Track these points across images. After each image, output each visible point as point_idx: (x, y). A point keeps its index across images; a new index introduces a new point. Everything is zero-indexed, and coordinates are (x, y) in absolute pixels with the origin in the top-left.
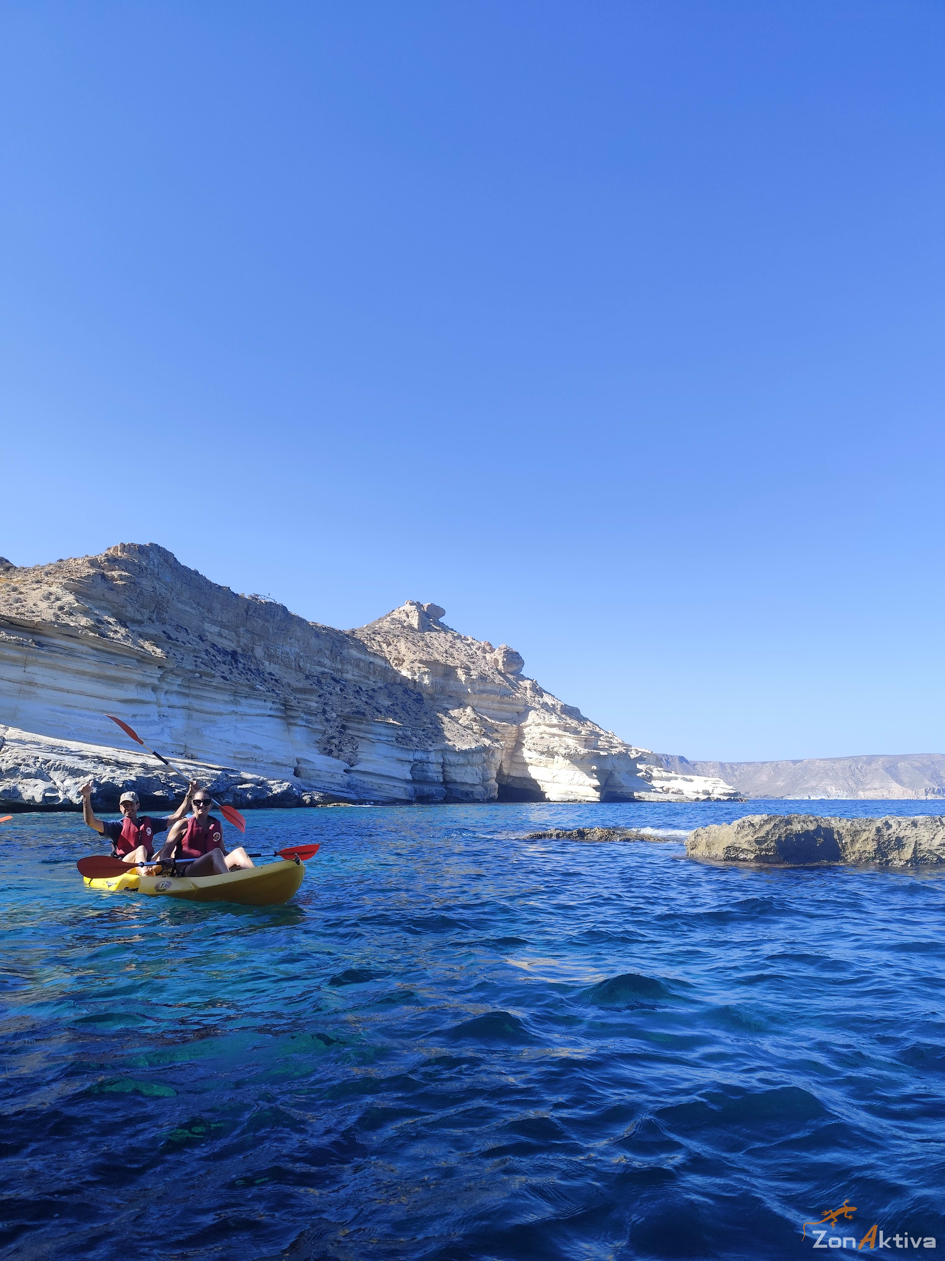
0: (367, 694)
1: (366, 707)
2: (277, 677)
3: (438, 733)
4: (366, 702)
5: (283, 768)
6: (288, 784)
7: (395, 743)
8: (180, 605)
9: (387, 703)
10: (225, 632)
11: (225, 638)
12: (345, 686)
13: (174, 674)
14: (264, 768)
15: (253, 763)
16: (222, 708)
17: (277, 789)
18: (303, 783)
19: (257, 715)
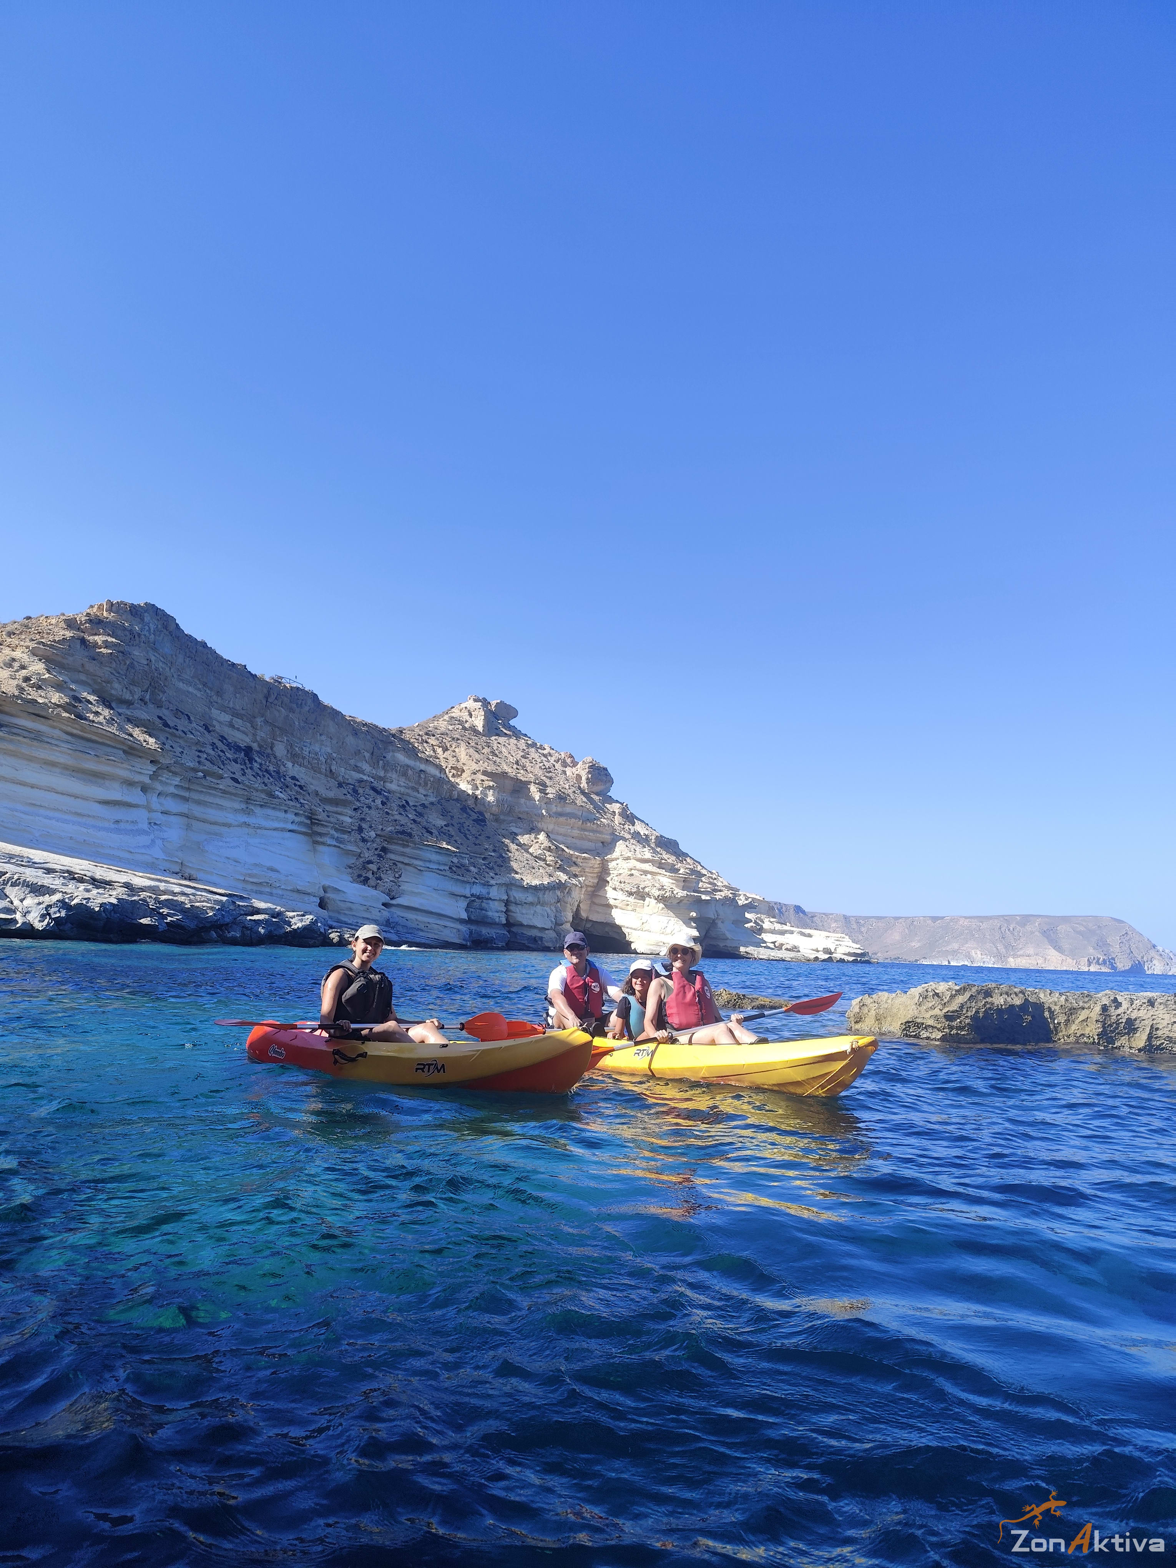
0: (415, 810)
1: (413, 826)
2: (302, 783)
3: (502, 863)
4: (414, 821)
5: (306, 898)
6: (311, 917)
7: (448, 873)
8: (181, 684)
9: (440, 822)
10: (238, 722)
11: (238, 729)
12: (387, 798)
13: (170, 771)
14: (281, 897)
15: (268, 890)
16: (231, 818)
17: (298, 923)
18: (330, 917)
19: (275, 829)
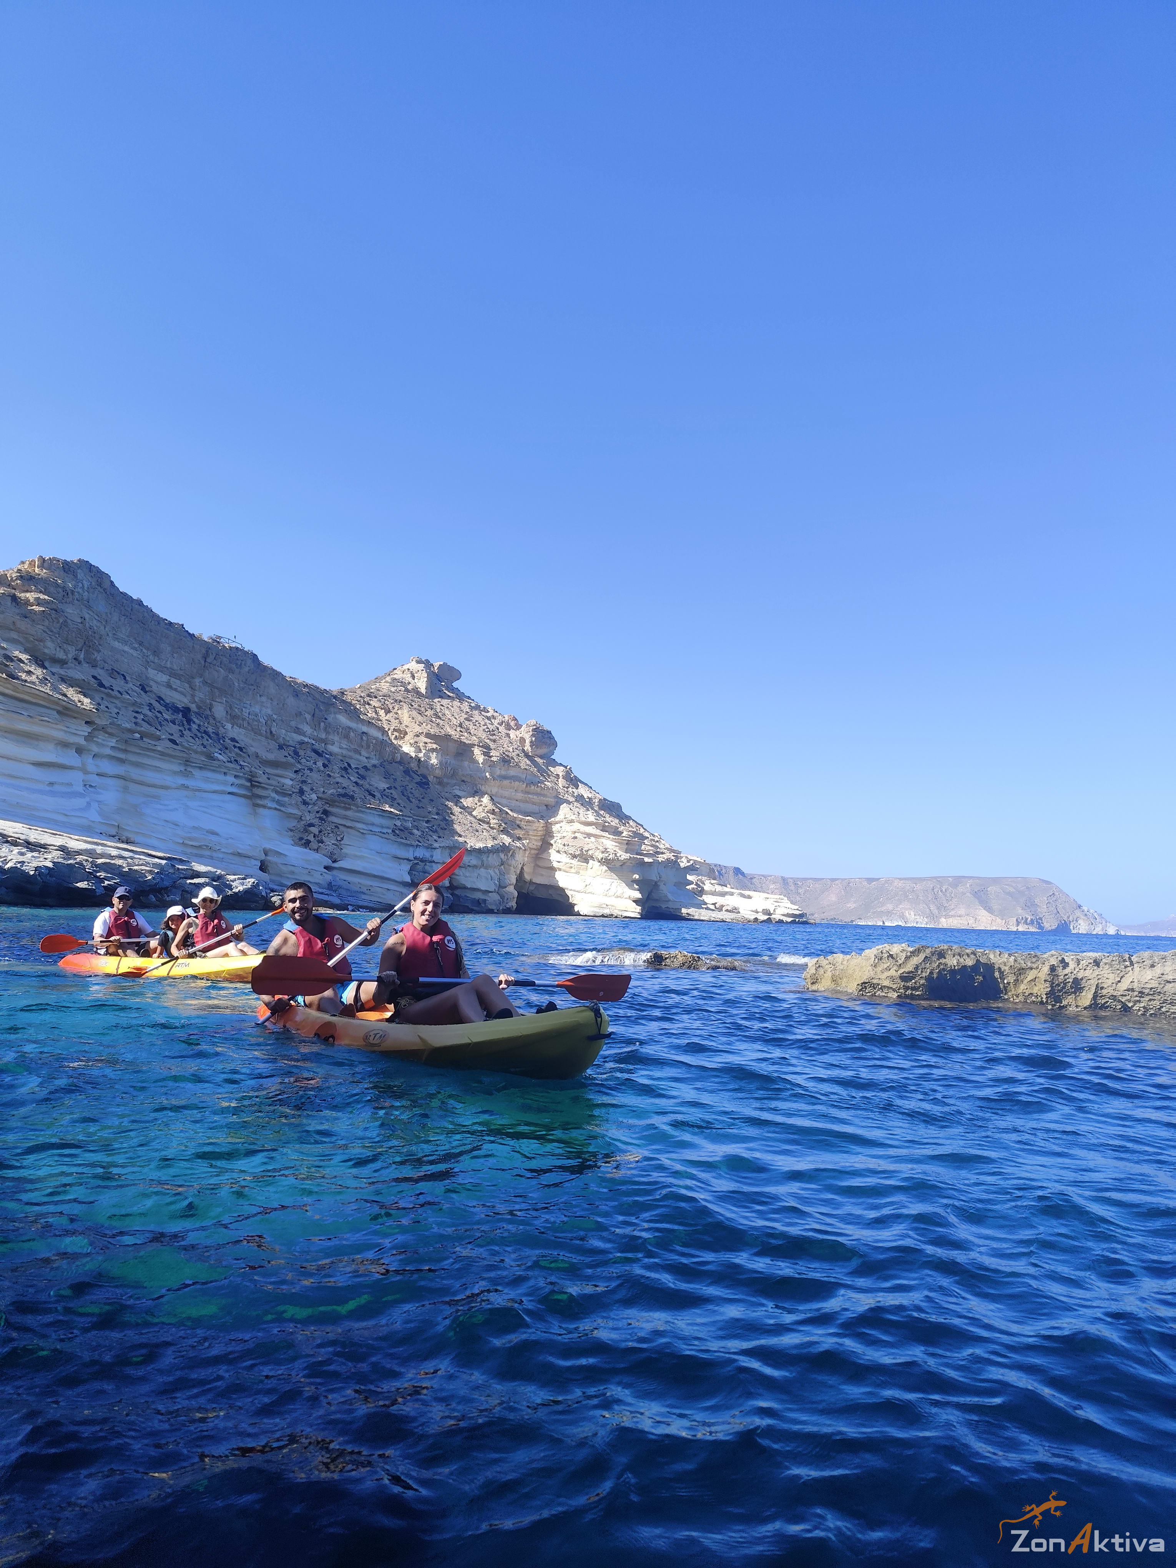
0: (357, 773)
1: (355, 789)
2: (242, 745)
3: (445, 826)
4: (356, 783)
5: (247, 861)
6: (252, 880)
7: (392, 837)
8: (116, 643)
9: (383, 785)
10: (176, 683)
11: (176, 690)
12: (329, 761)
13: (107, 733)
14: (222, 860)
15: (208, 853)
16: (169, 780)
17: (239, 886)
18: (271, 880)
19: (214, 792)
